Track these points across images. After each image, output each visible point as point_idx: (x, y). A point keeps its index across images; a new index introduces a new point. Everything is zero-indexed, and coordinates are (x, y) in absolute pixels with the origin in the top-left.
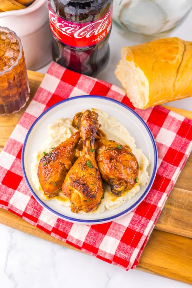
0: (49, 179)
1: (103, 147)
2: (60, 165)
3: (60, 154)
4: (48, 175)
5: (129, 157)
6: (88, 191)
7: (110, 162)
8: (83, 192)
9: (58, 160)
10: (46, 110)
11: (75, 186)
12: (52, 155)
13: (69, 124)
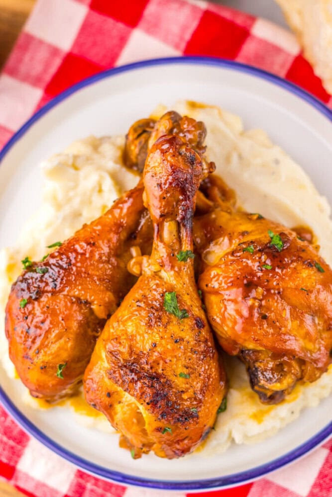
0: (38, 353)
1: (222, 239)
2: (75, 307)
3: (74, 268)
4: (34, 339)
5: (309, 276)
6: (169, 401)
7: (246, 296)
8: (153, 404)
9: (67, 289)
10: (43, 105)
11: (124, 381)
12: (47, 271)
13: (110, 157)
